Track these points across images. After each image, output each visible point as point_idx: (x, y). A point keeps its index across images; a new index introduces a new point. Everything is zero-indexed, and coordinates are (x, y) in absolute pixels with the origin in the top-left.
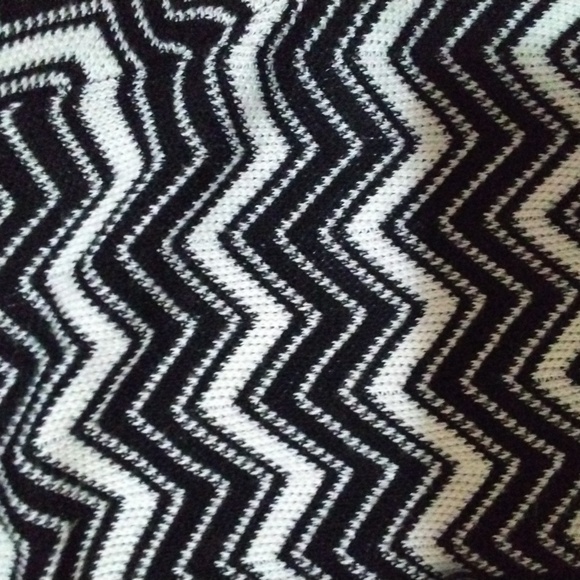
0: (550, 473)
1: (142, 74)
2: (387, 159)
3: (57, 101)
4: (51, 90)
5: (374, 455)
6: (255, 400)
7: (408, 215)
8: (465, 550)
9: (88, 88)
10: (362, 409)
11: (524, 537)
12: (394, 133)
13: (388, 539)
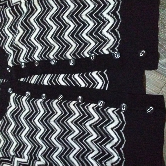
0: (65, 48)
1: (27, 2)
2: (50, 10)
3: (19, 5)
4: (18, 4)
5: (47, 45)
6: (36, 39)
7: (52, 17)
8: (55, 56)
9: (22, 4)
10: (46, 40)
11: (61, 55)
12: (51, 7)
13: (47, 54)
